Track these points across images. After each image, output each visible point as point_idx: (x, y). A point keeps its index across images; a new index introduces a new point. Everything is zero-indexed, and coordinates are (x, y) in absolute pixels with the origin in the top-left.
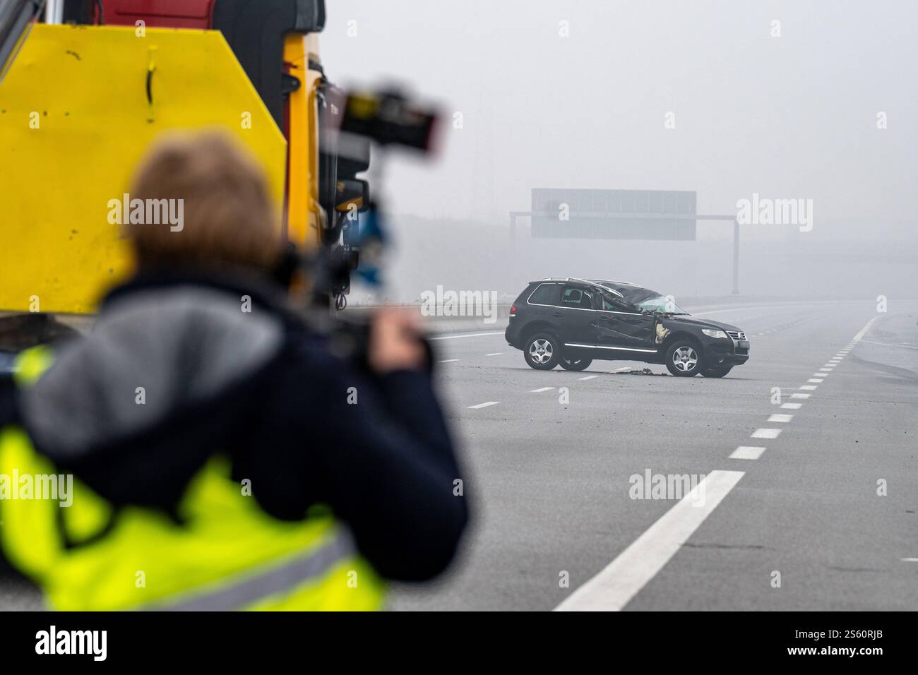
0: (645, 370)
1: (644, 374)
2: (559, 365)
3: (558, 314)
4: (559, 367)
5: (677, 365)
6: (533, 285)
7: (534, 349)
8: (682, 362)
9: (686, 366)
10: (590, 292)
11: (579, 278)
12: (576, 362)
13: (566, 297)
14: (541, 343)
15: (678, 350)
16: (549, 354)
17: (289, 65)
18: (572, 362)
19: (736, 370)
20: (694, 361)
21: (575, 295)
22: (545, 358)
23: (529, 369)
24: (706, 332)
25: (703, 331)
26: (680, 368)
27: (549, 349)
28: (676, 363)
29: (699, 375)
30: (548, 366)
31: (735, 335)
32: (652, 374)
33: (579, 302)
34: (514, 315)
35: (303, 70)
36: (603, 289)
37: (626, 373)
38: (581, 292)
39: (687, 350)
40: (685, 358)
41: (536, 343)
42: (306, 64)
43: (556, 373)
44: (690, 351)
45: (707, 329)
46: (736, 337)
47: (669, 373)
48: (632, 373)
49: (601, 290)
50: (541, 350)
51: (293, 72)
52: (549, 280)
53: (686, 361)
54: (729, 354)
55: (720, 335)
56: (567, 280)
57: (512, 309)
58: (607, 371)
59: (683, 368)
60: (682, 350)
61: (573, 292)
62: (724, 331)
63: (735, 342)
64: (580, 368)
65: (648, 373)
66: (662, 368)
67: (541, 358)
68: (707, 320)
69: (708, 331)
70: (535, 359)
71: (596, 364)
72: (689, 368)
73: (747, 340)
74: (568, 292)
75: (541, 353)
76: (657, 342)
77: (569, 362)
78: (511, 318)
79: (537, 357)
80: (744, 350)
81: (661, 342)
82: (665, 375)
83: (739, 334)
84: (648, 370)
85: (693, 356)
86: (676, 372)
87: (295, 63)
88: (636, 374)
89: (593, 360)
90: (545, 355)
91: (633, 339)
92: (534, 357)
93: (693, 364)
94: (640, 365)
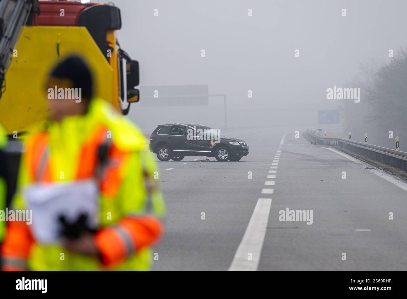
0: (206, 159)
1: (206, 161)
2: (171, 159)
3: (170, 138)
4: (171, 160)
5: (220, 157)
6: (159, 127)
7: (161, 153)
8: (222, 156)
9: (223, 157)
10: (183, 128)
11: (178, 123)
12: (178, 157)
13: (173, 131)
14: (164, 150)
15: (220, 151)
16: (167, 155)
17: (109, 43)
18: (176, 158)
19: (244, 158)
20: (227, 155)
21: (176, 130)
22: (165, 156)
23: (159, 161)
24: (231, 143)
25: (230, 142)
26: (221, 158)
27: (167, 152)
28: (219, 156)
29: (229, 161)
30: (166, 160)
31: (243, 144)
32: (209, 161)
33: (178, 133)
34: (152, 139)
35: (114, 44)
36: (188, 127)
37: (199, 161)
38: (179, 129)
39: (223, 150)
40: (223, 154)
41: (161, 150)
42: (115, 43)
43: (170, 162)
44: (225, 151)
45: (231, 142)
46: (243, 145)
47: (216, 160)
48: (201, 161)
49: (187, 128)
50: (164, 153)
51: (110, 45)
52: (166, 124)
53: (223, 155)
54: (241, 152)
55: (237, 144)
56: (173, 124)
57: (151, 137)
58: (191, 161)
59: (222, 158)
60: (221, 151)
61: (175, 129)
62: (238, 142)
63: (243, 146)
64: (180, 160)
65: (208, 161)
66: (214, 159)
67: (164, 156)
68: (231, 138)
69: (232, 142)
70: (161, 157)
71: (186, 158)
72: (225, 158)
73: (248, 146)
74: (174, 129)
75: (164, 154)
76: (211, 148)
77: (175, 157)
78: (151, 140)
79: (162, 156)
80: (247, 150)
81: (213, 148)
82: (215, 161)
83: (244, 143)
84: (208, 160)
85: (226, 153)
86: (219, 160)
87: (112, 41)
88: (203, 161)
89: (185, 156)
90: (165, 155)
91: (200, 147)
92: (161, 156)
93: (226, 156)
94: (205, 158)
